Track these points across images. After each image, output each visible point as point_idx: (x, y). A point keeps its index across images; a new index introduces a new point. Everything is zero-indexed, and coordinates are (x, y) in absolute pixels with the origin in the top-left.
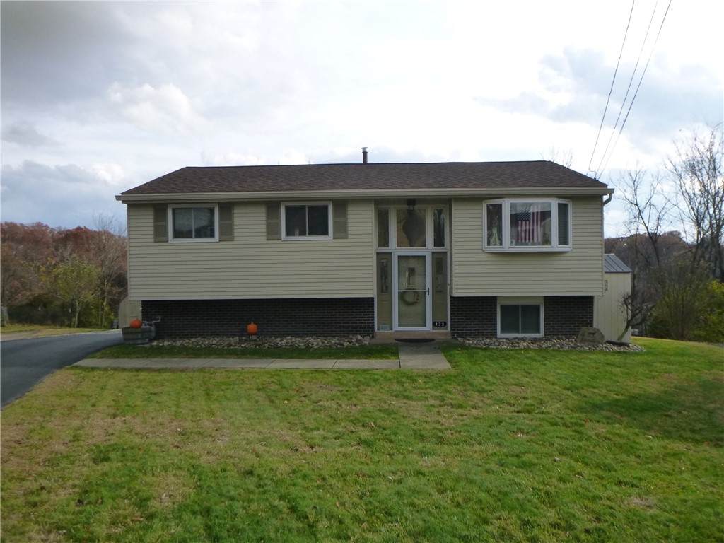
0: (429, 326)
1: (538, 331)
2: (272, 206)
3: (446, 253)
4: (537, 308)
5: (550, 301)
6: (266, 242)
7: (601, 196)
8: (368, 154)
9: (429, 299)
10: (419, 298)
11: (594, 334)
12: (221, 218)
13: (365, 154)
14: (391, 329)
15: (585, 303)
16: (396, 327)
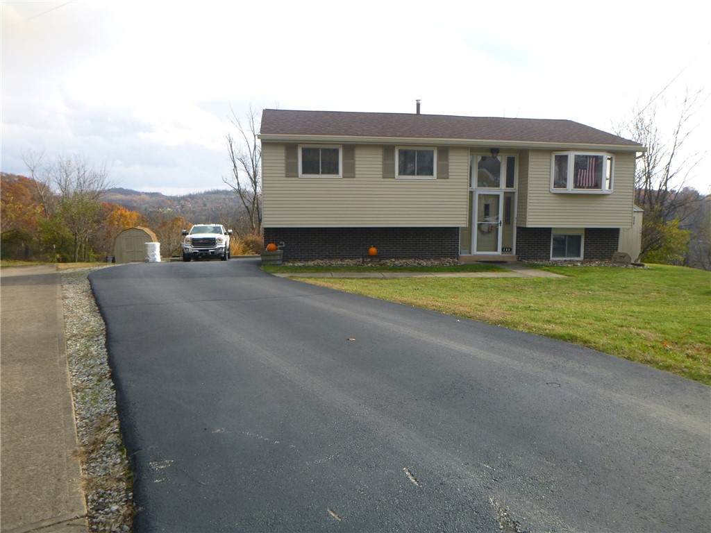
0: (499, 252)
1: (579, 255)
2: (388, 149)
3: (514, 193)
4: (579, 237)
5: (590, 232)
6: (383, 180)
7: (634, 153)
8: (421, 106)
9: (500, 229)
10: (493, 230)
11: (624, 257)
12: (344, 159)
13: (418, 105)
14: (470, 253)
15: (613, 234)
16: (475, 252)
